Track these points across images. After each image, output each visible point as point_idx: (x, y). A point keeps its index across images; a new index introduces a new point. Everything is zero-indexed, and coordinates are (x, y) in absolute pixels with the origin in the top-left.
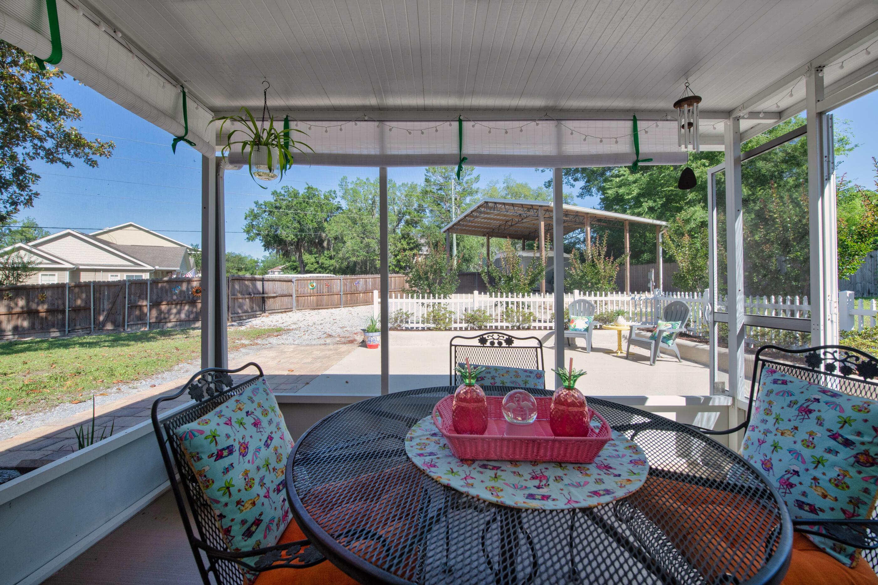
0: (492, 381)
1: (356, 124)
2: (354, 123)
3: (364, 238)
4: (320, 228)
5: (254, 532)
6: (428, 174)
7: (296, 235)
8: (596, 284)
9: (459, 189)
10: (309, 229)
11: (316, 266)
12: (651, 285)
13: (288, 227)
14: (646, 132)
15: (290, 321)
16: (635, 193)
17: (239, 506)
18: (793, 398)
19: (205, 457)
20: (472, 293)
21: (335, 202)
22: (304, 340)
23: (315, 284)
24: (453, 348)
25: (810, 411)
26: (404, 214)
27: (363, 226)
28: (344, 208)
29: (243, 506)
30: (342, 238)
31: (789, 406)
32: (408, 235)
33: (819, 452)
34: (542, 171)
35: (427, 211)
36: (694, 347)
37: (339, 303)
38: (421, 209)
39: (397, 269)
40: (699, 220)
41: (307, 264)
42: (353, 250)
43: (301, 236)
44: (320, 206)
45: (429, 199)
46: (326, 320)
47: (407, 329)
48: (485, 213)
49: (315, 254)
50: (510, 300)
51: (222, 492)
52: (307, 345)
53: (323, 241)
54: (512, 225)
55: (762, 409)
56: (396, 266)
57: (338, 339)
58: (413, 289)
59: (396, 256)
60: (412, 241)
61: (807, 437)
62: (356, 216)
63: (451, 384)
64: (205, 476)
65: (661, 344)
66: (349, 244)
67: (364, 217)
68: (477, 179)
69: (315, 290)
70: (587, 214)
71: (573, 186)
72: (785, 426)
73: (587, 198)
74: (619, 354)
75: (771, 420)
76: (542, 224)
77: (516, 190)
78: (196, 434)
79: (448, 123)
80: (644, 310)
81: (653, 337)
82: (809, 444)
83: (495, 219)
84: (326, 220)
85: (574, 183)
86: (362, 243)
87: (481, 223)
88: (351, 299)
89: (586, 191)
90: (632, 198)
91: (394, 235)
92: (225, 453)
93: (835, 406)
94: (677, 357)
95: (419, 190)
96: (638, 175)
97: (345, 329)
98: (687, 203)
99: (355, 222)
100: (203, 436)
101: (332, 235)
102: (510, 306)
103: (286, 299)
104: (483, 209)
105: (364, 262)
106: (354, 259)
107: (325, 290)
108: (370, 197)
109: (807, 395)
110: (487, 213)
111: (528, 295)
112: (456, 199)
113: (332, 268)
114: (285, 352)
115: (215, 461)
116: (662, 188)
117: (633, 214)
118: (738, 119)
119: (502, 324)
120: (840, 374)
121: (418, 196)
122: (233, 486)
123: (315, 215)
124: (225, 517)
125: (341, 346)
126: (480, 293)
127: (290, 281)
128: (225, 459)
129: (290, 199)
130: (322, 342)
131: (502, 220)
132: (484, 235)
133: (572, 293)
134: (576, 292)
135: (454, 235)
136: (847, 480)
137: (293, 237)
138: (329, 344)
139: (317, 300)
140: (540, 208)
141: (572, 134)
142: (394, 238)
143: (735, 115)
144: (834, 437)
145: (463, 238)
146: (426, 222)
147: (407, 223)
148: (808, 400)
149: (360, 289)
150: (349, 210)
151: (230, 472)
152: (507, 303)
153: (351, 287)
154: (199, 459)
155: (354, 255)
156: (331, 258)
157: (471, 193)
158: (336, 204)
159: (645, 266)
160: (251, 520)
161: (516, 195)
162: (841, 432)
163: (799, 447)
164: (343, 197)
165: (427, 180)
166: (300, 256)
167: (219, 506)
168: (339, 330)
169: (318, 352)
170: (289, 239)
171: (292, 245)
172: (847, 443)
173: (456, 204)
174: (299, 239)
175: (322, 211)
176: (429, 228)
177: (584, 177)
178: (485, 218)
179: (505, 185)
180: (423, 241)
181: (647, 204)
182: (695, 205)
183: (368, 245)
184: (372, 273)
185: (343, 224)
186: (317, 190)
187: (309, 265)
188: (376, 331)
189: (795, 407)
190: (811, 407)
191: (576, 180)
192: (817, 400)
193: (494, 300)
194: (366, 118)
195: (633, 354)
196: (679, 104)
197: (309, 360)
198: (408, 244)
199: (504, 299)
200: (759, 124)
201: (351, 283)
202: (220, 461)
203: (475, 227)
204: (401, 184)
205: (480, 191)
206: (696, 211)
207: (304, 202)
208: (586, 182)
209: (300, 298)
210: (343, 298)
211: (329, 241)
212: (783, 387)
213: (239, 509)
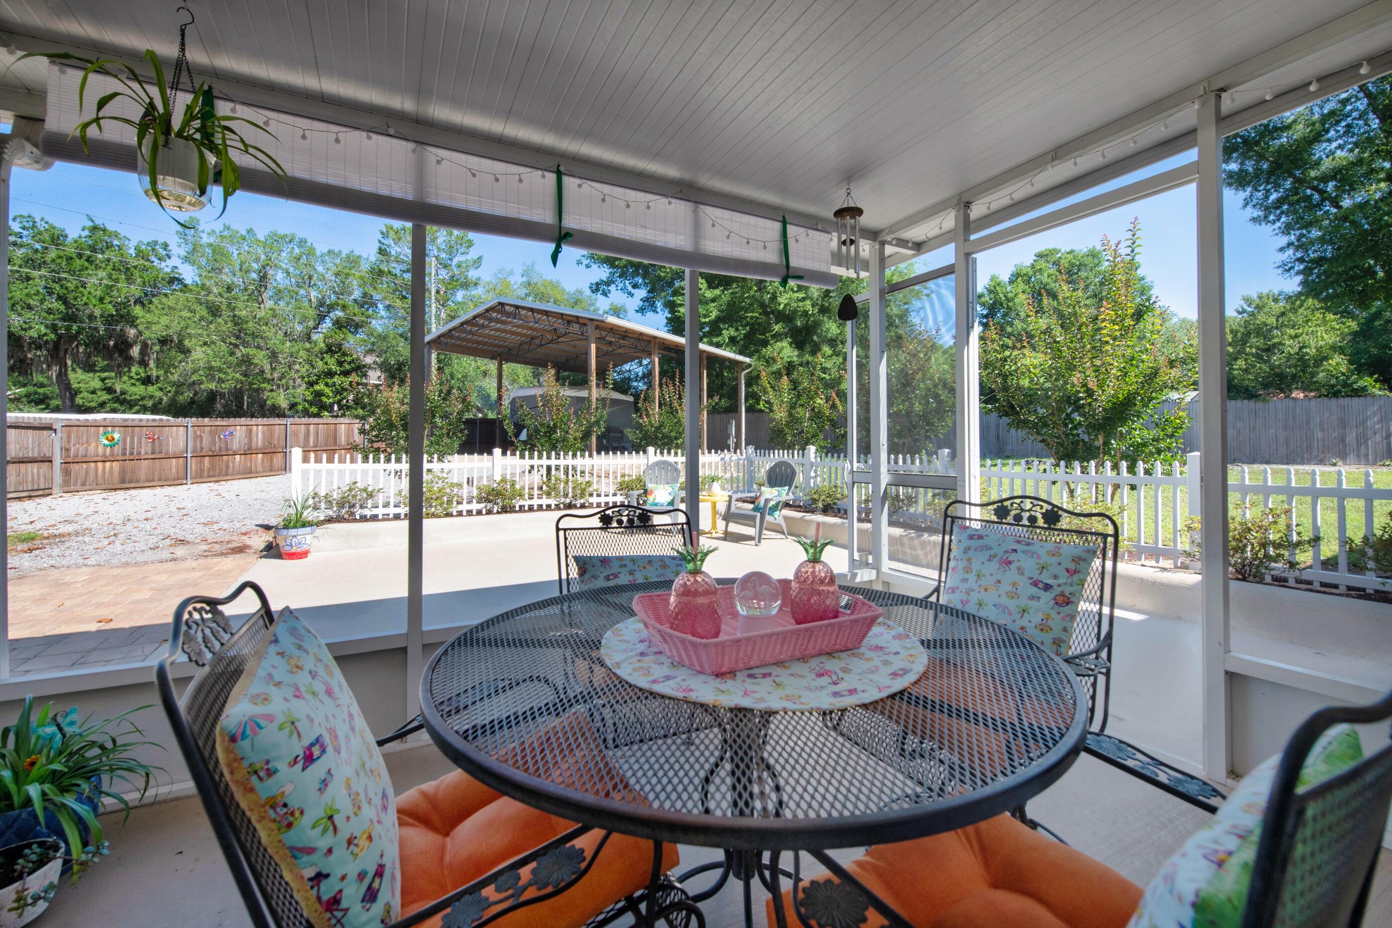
0: (631, 578)
1: (369, 138)
2: (364, 134)
3: (236, 346)
4: (123, 316)
5: (378, 890)
6: (386, 242)
7: (54, 328)
8: (676, 438)
9: (444, 274)
10: (91, 317)
11: (105, 397)
12: (731, 442)
13: (30, 307)
14: (797, 241)
15: (53, 517)
16: (714, 315)
17: (352, 847)
18: (992, 552)
19: (282, 766)
20: (490, 453)
21: (166, 267)
22: (114, 555)
23: (117, 436)
24: (561, 533)
25: (1010, 563)
26: (331, 308)
27: (237, 321)
28: (188, 281)
29: (356, 845)
30: (181, 342)
31: (989, 560)
32: (340, 346)
33: (1024, 602)
34: (588, 266)
35: (380, 306)
36: (802, 518)
37: (182, 474)
38: (367, 302)
39: (314, 410)
40: (786, 359)
41: (78, 391)
42: (211, 368)
43: (68, 329)
44: (128, 271)
45: (384, 284)
46: (159, 512)
47: (364, 519)
48: (497, 321)
49: (103, 370)
50: (553, 462)
51: (319, 829)
52: (127, 564)
53: (130, 346)
54: (541, 345)
55: (960, 567)
56: (311, 404)
57: (205, 547)
58: (376, 445)
59: (311, 384)
60: (349, 359)
61: (1010, 588)
62: (219, 299)
63: (561, 592)
64: (285, 805)
65: (768, 518)
66: (199, 354)
67: (240, 305)
68: (478, 262)
69: (117, 450)
70: (655, 338)
71: (631, 295)
72: (988, 581)
73: (650, 314)
74: (714, 535)
75: (972, 577)
76: (593, 346)
77: (542, 289)
78: (262, 722)
79: (540, 173)
80: (735, 475)
81: (756, 509)
82: (1013, 595)
83: (513, 333)
84: (138, 301)
85: (633, 291)
86: (232, 354)
87: (490, 337)
88: (212, 467)
89: (648, 305)
90: (710, 322)
91: (308, 345)
92: (316, 751)
93: (1032, 554)
94: (783, 533)
95: (365, 267)
96: (717, 292)
97: (215, 527)
98: (773, 336)
99: (214, 311)
100: (275, 725)
101: (152, 334)
102: (553, 472)
103: (33, 468)
104: (494, 315)
105: (238, 395)
106: (212, 386)
107: (146, 448)
108: (255, 266)
109: (1005, 547)
110: (502, 322)
111: (583, 456)
112: (438, 292)
113: (150, 403)
114: (68, 584)
115: (304, 769)
116: (746, 312)
117: (711, 344)
118: (883, 244)
119: (540, 502)
120: (1027, 523)
121: (362, 278)
122: (338, 811)
123: (110, 288)
124: (327, 876)
125: (216, 560)
126: (504, 453)
127: (49, 428)
128: (318, 762)
129: (38, 246)
130: (166, 555)
131: (525, 335)
132: (493, 358)
133: (645, 452)
134: (651, 449)
135: (434, 356)
136: (1050, 623)
137: (43, 330)
138: (184, 559)
139: (123, 472)
140: (589, 323)
141: (713, 225)
142: (307, 350)
143: (881, 238)
144: (1035, 584)
145: (450, 359)
146: (377, 325)
147: (339, 324)
148: (1006, 552)
149: (235, 446)
150: (203, 287)
151: (330, 786)
152: (549, 468)
153: (213, 442)
154: (270, 773)
155: (212, 378)
156: (147, 381)
157: (465, 285)
158: (168, 270)
159: (724, 416)
160: (372, 869)
161: (542, 297)
162: (1040, 578)
163: (1004, 600)
164: (186, 259)
165: (382, 252)
166: (62, 376)
167: (313, 858)
168: (200, 529)
169: (163, 578)
170: (33, 333)
171: (39, 347)
172: (1047, 587)
173: (437, 300)
174: (60, 337)
175: (130, 280)
176: (384, 338)
177: (646, 284)
178: (497, 330)
179: (525, 279)
180: (369, 360)
181: (728, 333)
182: (781, 340)
183: (247, 361)
184: (252, 416)
185: (186, 314)
186: (116, 235)
187: (85, 394)
188: (303, 526)
189: (996, 560)
190: (1010, 559)
191: (635, 286)
192: (1015, 551)
193: (527, 462)
194: (391, 131)
195: (732, 533)
196: (840, 213)
197: (146, 594)
198: (340, 363)
199: (545, 462)
200: (897, 253)
201: (213, 434)
202: (312, 768)
203: (479, 343)
204: (325, 251)
205: (482, 283)
206: (783, 348)
207: (80, 256)
208: (649, 292)
209: (75, 467)
210: (193, 465)
211: (145, 347)
212: (980, 542)
213: (352, 853)
